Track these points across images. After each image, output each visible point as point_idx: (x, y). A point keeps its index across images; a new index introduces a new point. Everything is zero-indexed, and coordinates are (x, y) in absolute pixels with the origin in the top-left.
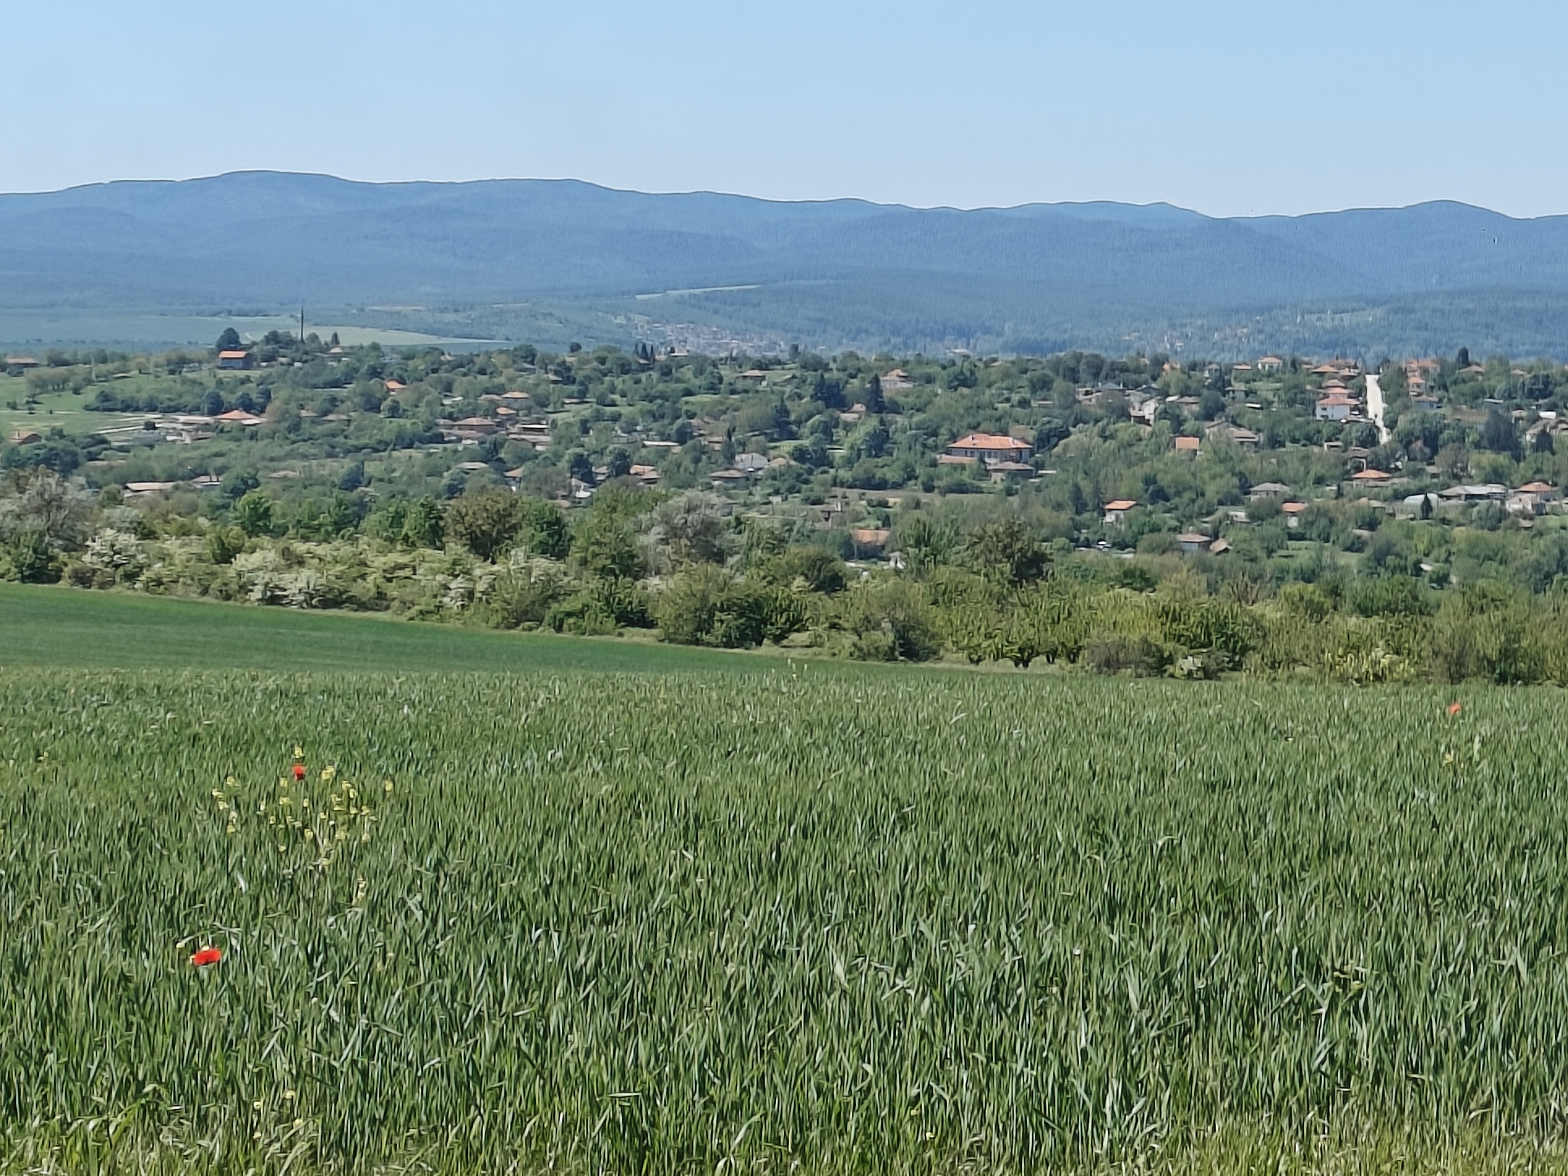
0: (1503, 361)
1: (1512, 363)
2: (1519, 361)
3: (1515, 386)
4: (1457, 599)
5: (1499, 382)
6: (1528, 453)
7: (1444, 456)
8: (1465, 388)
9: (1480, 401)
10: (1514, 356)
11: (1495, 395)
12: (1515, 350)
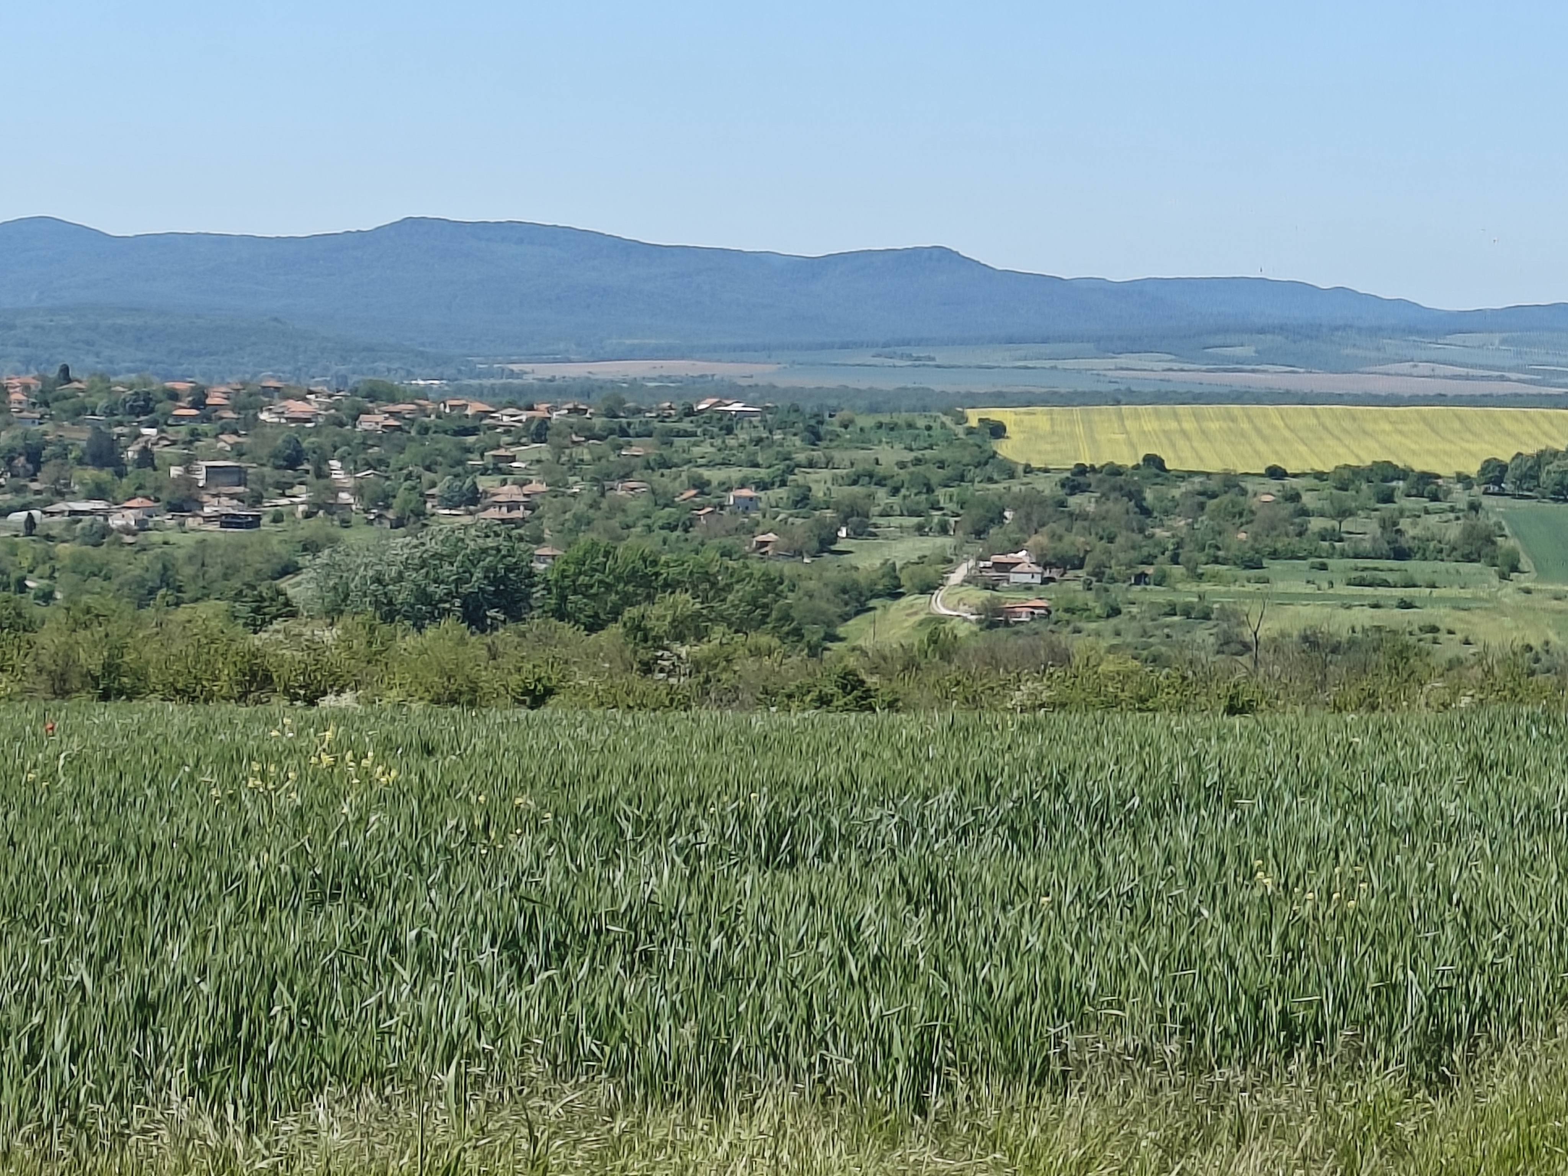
0: (104, 378)
1: (113, 379)
2: (121, 378)
3: (116, 403)
4: (61, 615)
5: (101, 399)
6: (129, 469)
7: (48, 472)
8: (67, 404)
9: (82, 417)
10: (115, 374)
11: (97, 412)
12: (116, 367)
